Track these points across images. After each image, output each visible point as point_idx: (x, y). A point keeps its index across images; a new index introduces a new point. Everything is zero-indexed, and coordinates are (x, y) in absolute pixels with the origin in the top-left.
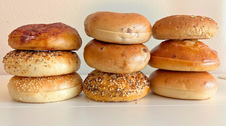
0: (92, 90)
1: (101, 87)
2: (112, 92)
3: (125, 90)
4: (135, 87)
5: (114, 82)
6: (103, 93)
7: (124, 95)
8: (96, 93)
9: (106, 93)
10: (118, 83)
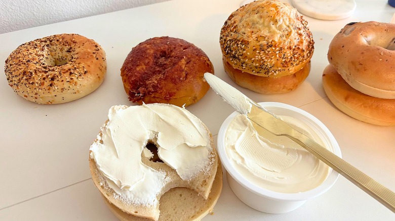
0: (232, 56)
1: (243, 57)
2: (256, 67)
3: (273, 68)
4: (287, 64)
5: (261, 54)
6: (244, 65)
7: (270, 74)
8: (235, 62)
9: (248, 66)
10: (266, 58)
